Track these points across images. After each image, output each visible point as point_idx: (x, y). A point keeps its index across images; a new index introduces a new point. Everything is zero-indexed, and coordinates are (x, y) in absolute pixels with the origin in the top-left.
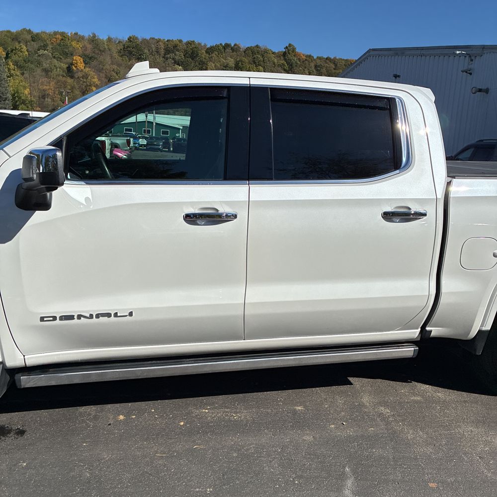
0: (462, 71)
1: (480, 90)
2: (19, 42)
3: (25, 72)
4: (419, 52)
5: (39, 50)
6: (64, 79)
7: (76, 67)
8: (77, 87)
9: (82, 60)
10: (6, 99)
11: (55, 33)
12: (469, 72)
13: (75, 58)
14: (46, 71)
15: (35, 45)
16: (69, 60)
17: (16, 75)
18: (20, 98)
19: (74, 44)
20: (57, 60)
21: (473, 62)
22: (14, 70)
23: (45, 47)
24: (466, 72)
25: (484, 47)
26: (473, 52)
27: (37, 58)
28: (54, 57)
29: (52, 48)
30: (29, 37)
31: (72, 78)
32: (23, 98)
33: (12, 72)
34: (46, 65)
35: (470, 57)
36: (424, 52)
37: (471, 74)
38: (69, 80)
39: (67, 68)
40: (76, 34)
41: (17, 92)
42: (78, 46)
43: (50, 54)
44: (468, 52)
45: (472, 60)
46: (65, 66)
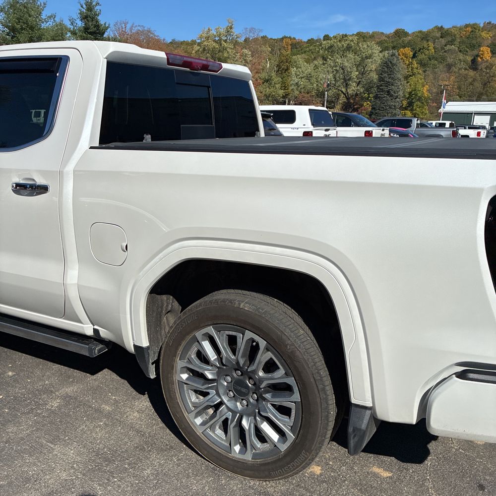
2: (428, 41)
3: (428, 69)
5: (446, 46)
6: (467, 71)
7: (481, 58)
8: (479, 78)
9: (489, 51)
10: (397, 97)
11: (467, 26)
13: (482, 49)
14: (449, 67)
15: (443, 41)
16: (475, 52)
17: (419, 73)
18: (416, 95)
19: (484, 34)
20: (463, 54)
22: (417, 69)
23: (451, 42)
27: (442, 54)
28: (460, 51)
29: (459, 42)
30: (438, 35)
31: (475, 71)
32: (419, 95)
33: (415, 70)
34: (450, 60)
38: (472, 73)
39: (472, 60)
40: (490, 23)
41: (415, 90)
42: (488, 35)
43: (457, 48)
46: (469, 59)
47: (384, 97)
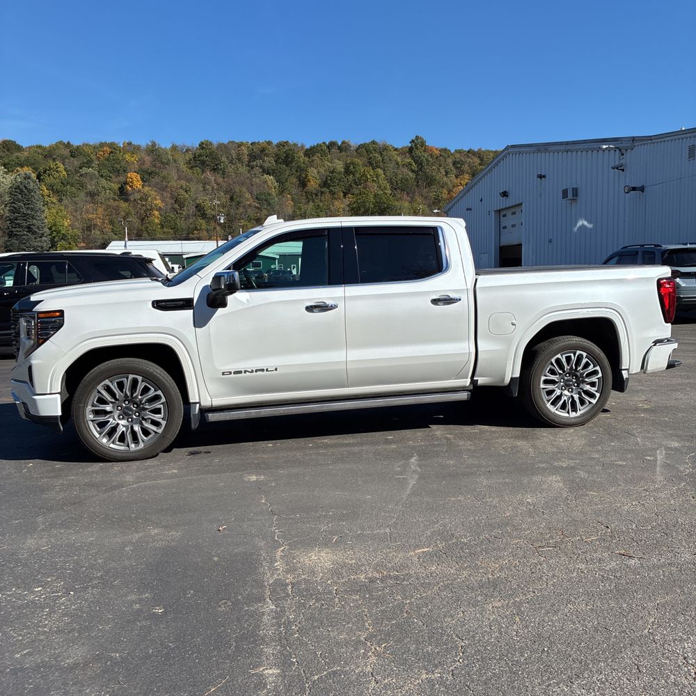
0: (613, 168)
1: (634, 189)
2: (54, 160)
3: (64, 198)
4: (563, 147)
5: (81, 168)
6: (116, 203)
7: (131, 187)
8: (133, 211)
9: (139, 178)
10: (43, 234)
11: (102, 145)
12: (620, 168)
13: (129, 175)
14: (92, 195)
15: (76, 163)
16: (122, 179)
17: (52, 202)
18: (59, 232)
19: (127, 157)
20: (106, 180)
21: (624, 156)
22: (49, 196)
23: (89, 164)
24: (617, 169)
25: (633, 139)
26: (623, 146)
27: (78, 178)
28: (102, 176)
29: (98, 165)
30: (66, 152)
31: (126, 202)
32: (63, 232)
33: (47, 199)
34: (91, 187)
35: (620, 150)
36: (569, 147)
37: (623, 170)
38: (123, 205)
39: (120, 188)
40: (129, 144)
41: (55, 225)
42: (133, 159)
43: (96, 173)
44: (618, 146)
45: (623, 154)
46: (116, 187)
47: (24, 235)
